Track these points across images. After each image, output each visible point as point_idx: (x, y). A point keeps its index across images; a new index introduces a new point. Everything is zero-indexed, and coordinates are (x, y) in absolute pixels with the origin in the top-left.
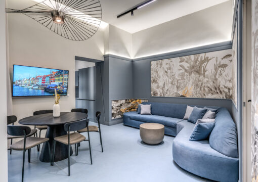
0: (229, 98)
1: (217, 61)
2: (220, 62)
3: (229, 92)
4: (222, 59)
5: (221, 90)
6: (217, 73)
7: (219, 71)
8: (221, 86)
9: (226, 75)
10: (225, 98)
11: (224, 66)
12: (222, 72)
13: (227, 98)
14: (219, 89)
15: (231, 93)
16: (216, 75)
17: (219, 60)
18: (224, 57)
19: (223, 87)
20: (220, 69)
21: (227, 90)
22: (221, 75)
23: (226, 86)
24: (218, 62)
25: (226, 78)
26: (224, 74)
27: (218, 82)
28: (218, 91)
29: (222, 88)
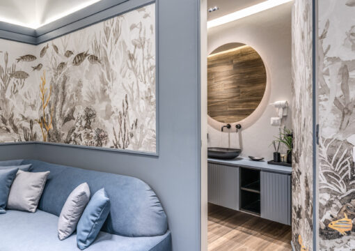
0: (31, 139)
1: (6, 62)
2: (14, 66)
3: (31, 128)
4: (19, 60)
5: (17, 124)
6: (6, 87)
7: (11, 85)
8: (17, 116)
9: (25, 95)
10: (23, 140)
11: (22, 75)
12: (18, 87)
13: (27, 140)
14: (12, 122)
15: (34, 131)
16: (5, 91)
17: (12, 61)
18: (22, 58)
19: (21, 119)
20: (13, 80)
21: (27, 125)
22: (15, 92)
23: (26, 116)
24: (10, 65)
25: (25, 100)
26: (21, 92)
27: (10, 107)
28: (9, 127)
29: (18, 120)
